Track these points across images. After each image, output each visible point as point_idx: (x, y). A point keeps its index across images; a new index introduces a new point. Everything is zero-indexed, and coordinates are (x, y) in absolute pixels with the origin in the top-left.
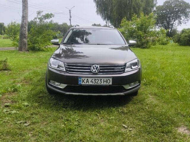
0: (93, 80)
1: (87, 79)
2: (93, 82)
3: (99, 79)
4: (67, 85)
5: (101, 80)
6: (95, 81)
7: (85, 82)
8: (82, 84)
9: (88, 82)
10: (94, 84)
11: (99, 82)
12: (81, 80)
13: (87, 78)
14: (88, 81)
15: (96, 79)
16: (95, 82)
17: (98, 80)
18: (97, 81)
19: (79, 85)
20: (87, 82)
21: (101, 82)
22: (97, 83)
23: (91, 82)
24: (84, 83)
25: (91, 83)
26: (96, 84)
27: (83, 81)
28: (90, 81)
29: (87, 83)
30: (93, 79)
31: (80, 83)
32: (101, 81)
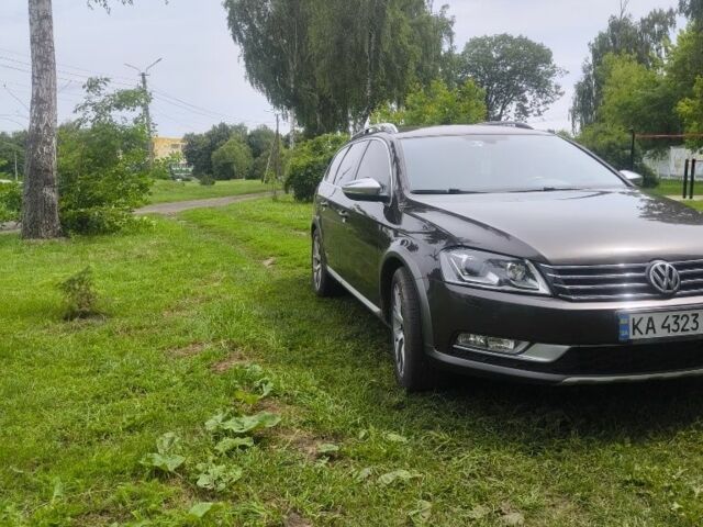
0: (671, 321)
1: (651, 319)
2: (668, 327)
3: (689, 313)
4: (567, 347)
5: (697, 315)
6: (676, 323)
7: (644, 331)
8: (631, 337)
9: (653, 328)
10: (672, 334)
11: (691, 324)
12: (627, 325)
13: (650, 315)
14: (651, 327)
15: (678, 317)
16: (675, 327)
17: (685, 319)
18: (681, 323)
19: (623, 343)
20: (648, 328)
21: (694, 326)
22: (683, 330)
23: (663, 327)
24: (638, 336)
25: (661, 333)
26: (680, 333)
27: (635, 327)
28: (658, 325)
29: (651, 335)
30: (671, 314)
31: (623, 333)
32: (694, 321)
